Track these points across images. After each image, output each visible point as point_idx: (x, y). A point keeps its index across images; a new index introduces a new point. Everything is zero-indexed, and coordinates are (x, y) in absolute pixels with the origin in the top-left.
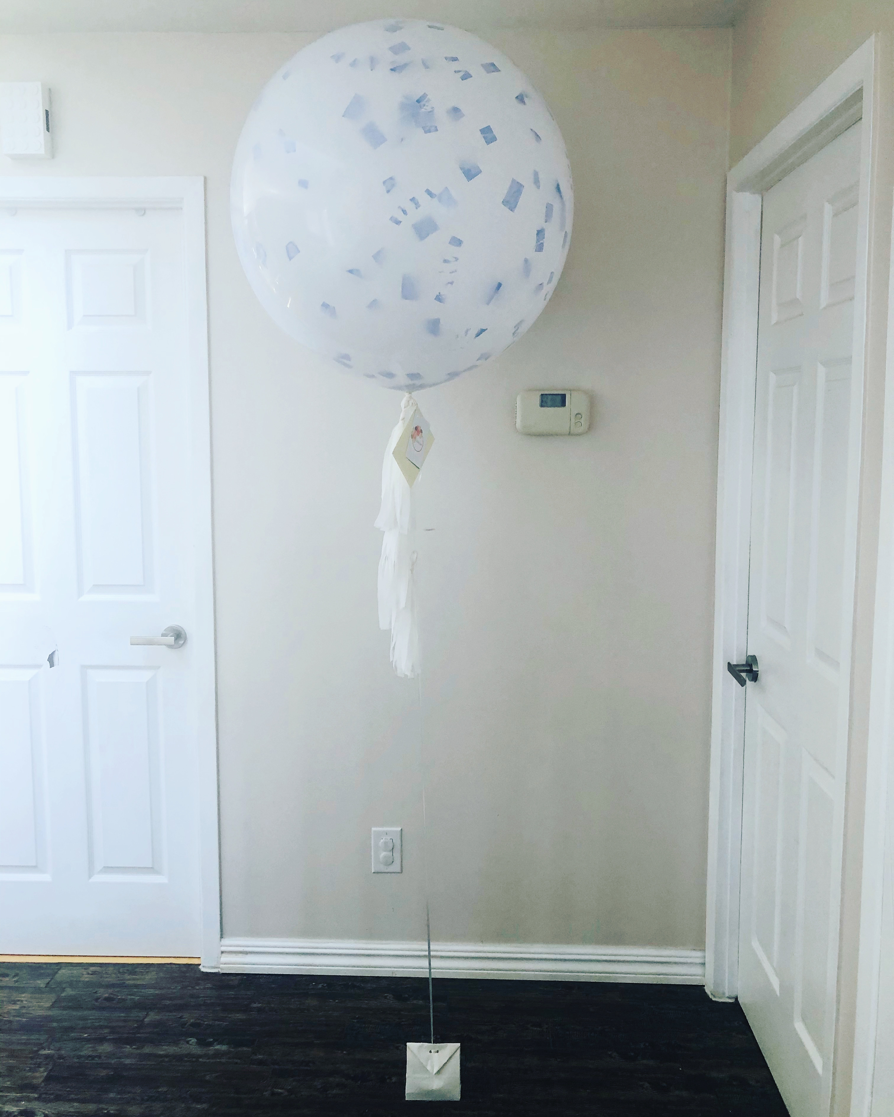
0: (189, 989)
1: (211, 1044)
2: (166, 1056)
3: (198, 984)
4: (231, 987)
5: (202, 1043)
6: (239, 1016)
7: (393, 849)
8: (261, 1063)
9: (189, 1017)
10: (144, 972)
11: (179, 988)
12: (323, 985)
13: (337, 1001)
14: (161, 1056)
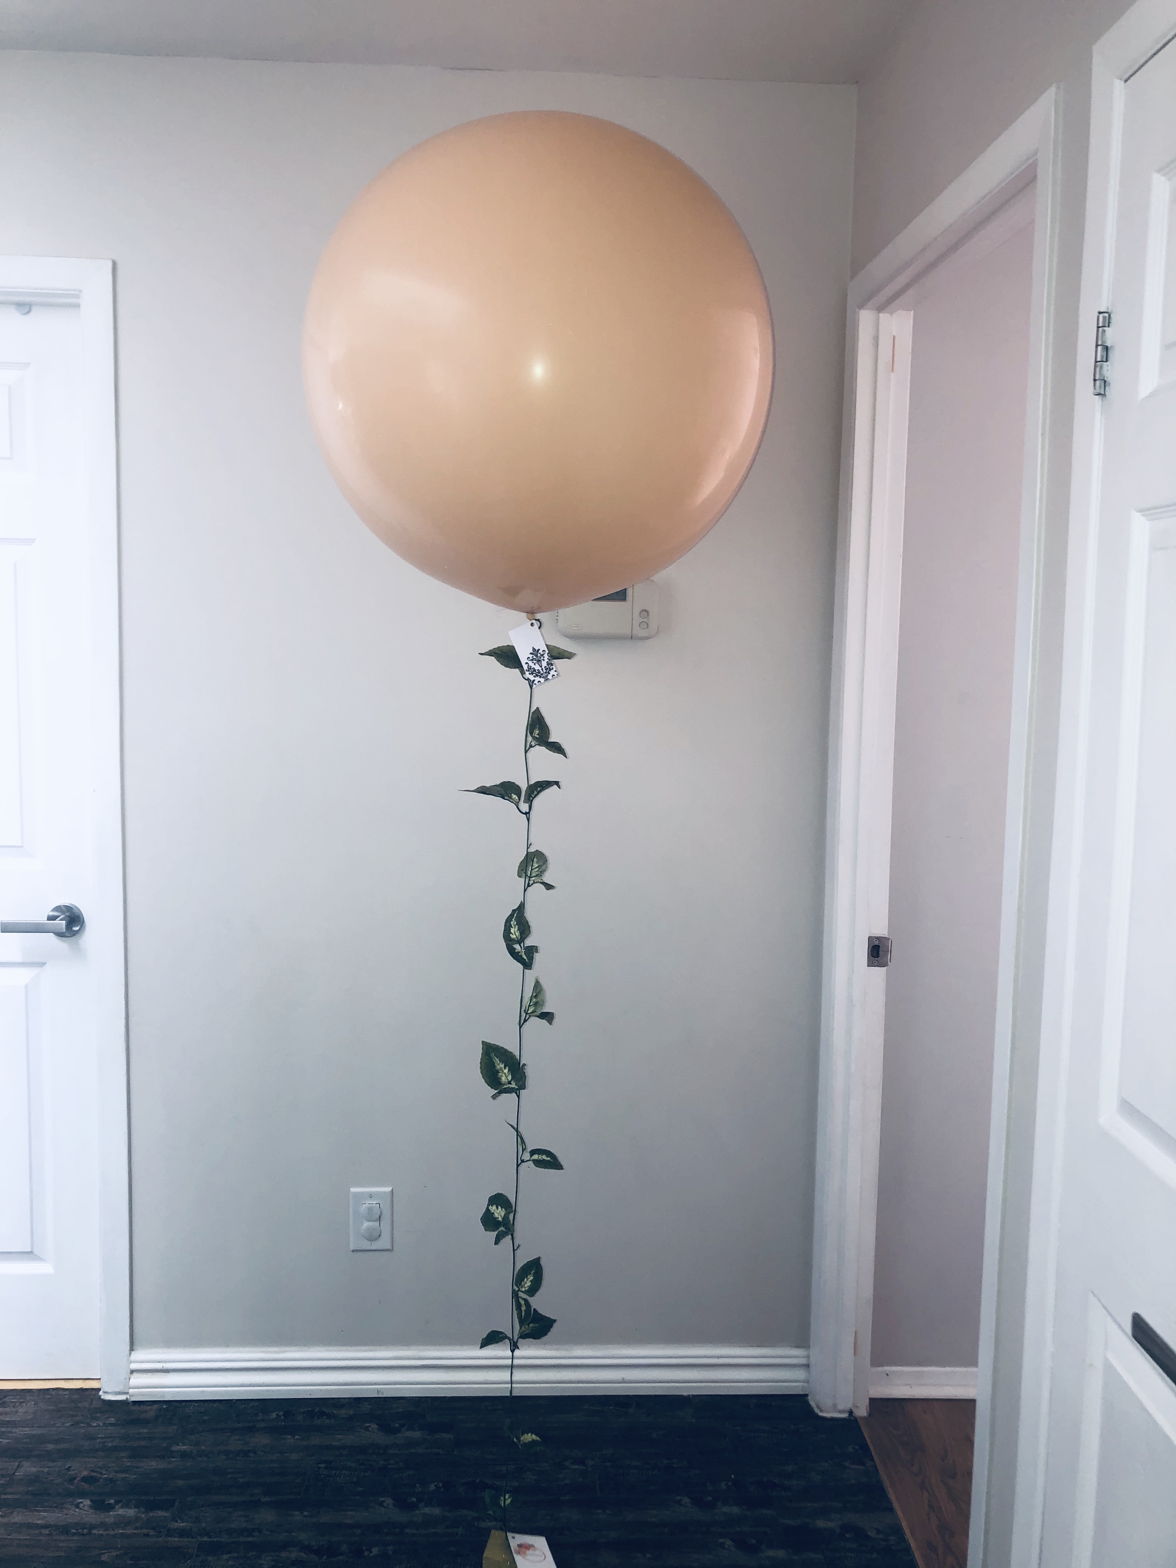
0: (82, 1427)
1: (111, 1507)
2: (45, 1527)
3: (96, 1419)
4: (145, 1422)
5: (100, 1506)
6: (153, 1464)
7: (380, 1217)
8: (182, 1533)
9: (80, 1468)
10: (16, 1402)
11: (68, 1424)
12: (277, 1414)
13: (298, 1437)
14: (37, 1526)
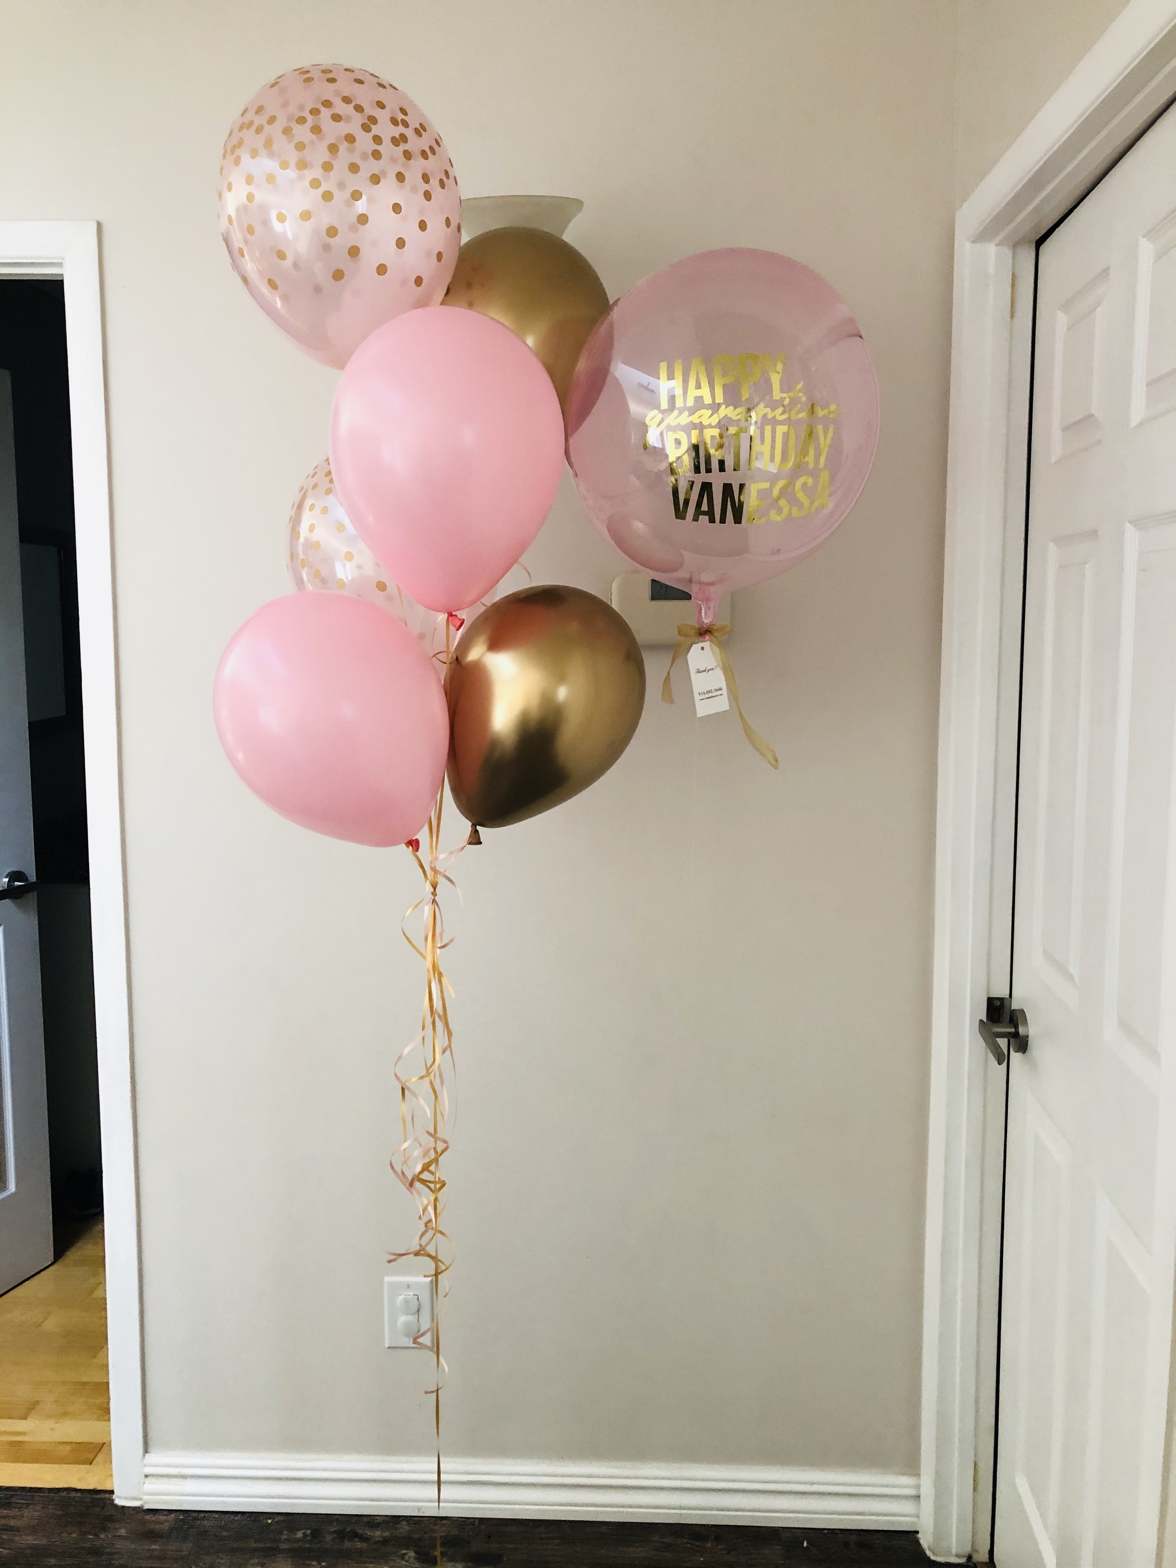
4: (159, 1536)
7: (418, 1310)
11: (75, 1535)
12: (304, 1533)
